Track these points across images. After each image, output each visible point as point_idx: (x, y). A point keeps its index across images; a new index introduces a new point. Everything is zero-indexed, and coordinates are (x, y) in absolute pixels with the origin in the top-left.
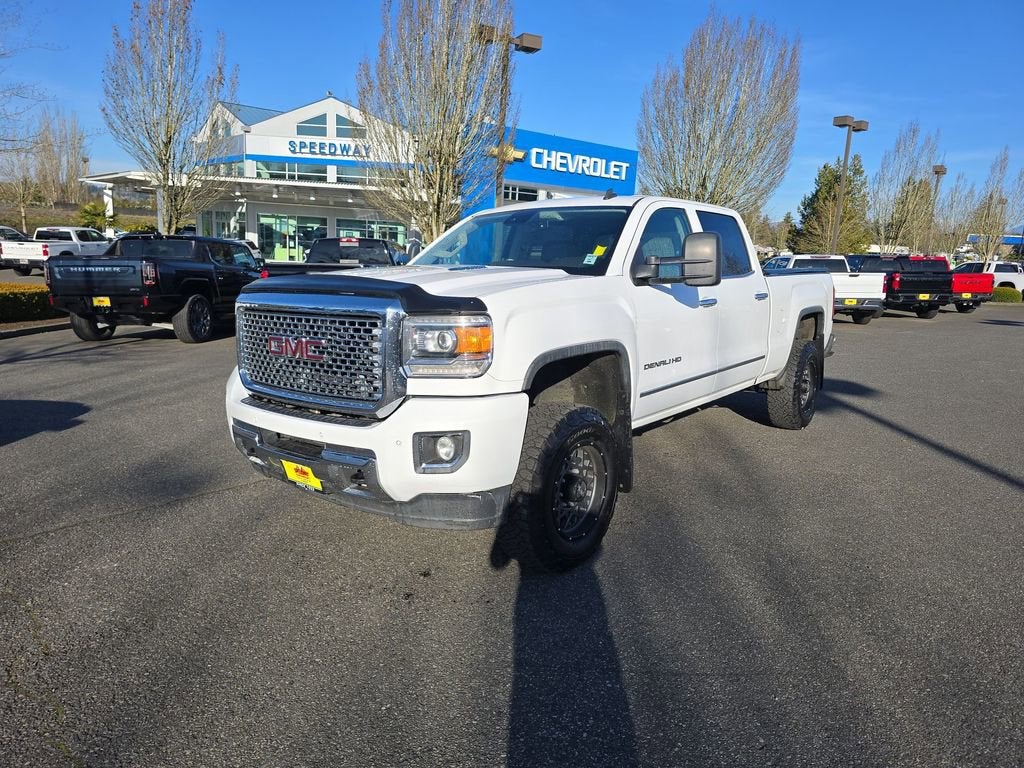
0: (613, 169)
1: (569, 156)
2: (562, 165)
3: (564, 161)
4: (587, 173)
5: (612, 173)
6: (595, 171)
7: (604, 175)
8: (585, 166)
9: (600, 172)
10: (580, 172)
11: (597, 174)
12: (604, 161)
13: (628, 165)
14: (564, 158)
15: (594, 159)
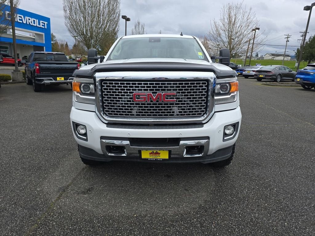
0: (41, 24)
1: (22, 16)
2: (20, 20)
3: (21, 18)
4: (31, 24)
5: (41, 25)
6: (34, 23)
7: (38, 26)
8: (30, 21)
9: (36, 24)
10: (28, 23)
11: (35, 25)
12: (37, 20)
13: (47, 23)
14: (21, 17)
15: (33, 19)
